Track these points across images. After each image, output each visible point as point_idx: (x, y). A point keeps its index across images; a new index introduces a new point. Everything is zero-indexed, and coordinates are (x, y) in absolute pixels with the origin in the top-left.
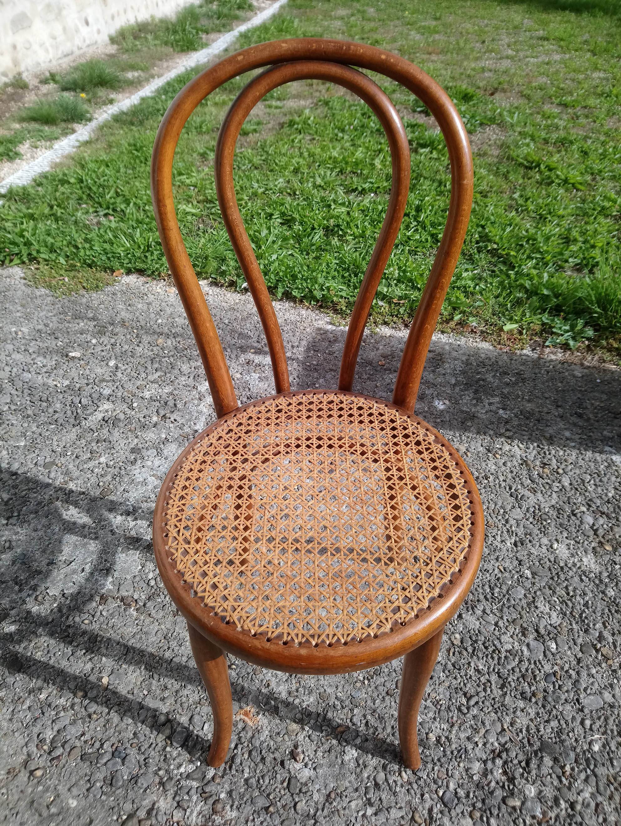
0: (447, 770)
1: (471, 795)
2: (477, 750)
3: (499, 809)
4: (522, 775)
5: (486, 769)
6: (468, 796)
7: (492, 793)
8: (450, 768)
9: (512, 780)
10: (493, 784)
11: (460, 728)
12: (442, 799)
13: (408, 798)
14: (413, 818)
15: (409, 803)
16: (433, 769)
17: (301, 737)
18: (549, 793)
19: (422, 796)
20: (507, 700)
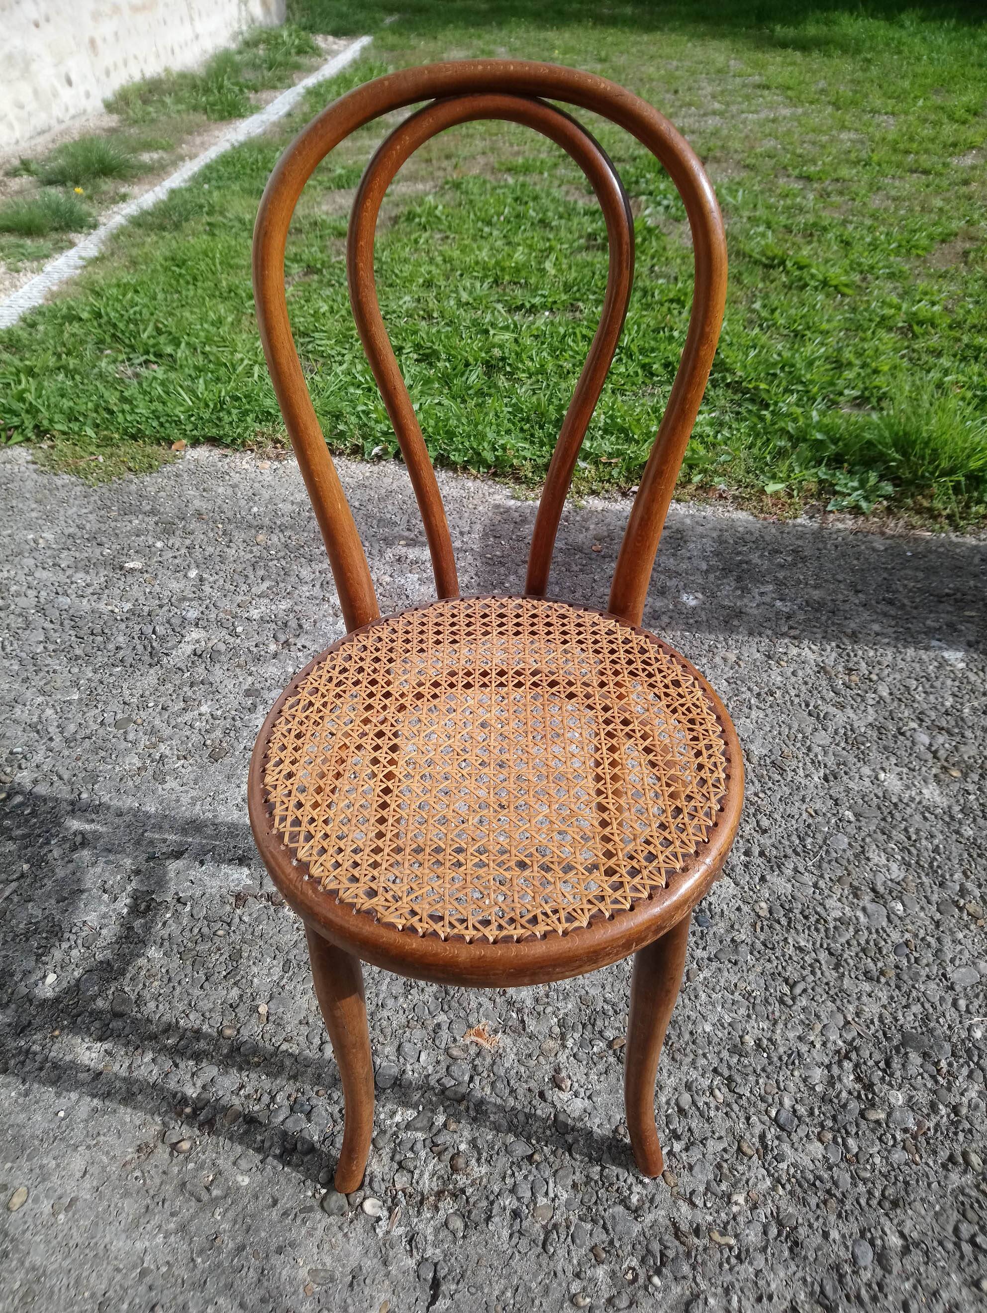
0: (777, 1082)
1: (817, 1112)
2: (814, 1052)
3: (857, 1125)
4: (883, 1079)
5: (832, 1077)
6: (811, 1113)
7: (844, 1106)
8: (781, 1078)
9: (869, 1087)
10: (844, 1094)
11: (786, 1025)
12: (776, 1120)
13: (729, 1123)
14: (740, 1150)
15: (731, 1130)
16: (757, 1083)
17: (562, 1058)
18: (922, 1097)
19: (748, 1119)
20: (846, 983)
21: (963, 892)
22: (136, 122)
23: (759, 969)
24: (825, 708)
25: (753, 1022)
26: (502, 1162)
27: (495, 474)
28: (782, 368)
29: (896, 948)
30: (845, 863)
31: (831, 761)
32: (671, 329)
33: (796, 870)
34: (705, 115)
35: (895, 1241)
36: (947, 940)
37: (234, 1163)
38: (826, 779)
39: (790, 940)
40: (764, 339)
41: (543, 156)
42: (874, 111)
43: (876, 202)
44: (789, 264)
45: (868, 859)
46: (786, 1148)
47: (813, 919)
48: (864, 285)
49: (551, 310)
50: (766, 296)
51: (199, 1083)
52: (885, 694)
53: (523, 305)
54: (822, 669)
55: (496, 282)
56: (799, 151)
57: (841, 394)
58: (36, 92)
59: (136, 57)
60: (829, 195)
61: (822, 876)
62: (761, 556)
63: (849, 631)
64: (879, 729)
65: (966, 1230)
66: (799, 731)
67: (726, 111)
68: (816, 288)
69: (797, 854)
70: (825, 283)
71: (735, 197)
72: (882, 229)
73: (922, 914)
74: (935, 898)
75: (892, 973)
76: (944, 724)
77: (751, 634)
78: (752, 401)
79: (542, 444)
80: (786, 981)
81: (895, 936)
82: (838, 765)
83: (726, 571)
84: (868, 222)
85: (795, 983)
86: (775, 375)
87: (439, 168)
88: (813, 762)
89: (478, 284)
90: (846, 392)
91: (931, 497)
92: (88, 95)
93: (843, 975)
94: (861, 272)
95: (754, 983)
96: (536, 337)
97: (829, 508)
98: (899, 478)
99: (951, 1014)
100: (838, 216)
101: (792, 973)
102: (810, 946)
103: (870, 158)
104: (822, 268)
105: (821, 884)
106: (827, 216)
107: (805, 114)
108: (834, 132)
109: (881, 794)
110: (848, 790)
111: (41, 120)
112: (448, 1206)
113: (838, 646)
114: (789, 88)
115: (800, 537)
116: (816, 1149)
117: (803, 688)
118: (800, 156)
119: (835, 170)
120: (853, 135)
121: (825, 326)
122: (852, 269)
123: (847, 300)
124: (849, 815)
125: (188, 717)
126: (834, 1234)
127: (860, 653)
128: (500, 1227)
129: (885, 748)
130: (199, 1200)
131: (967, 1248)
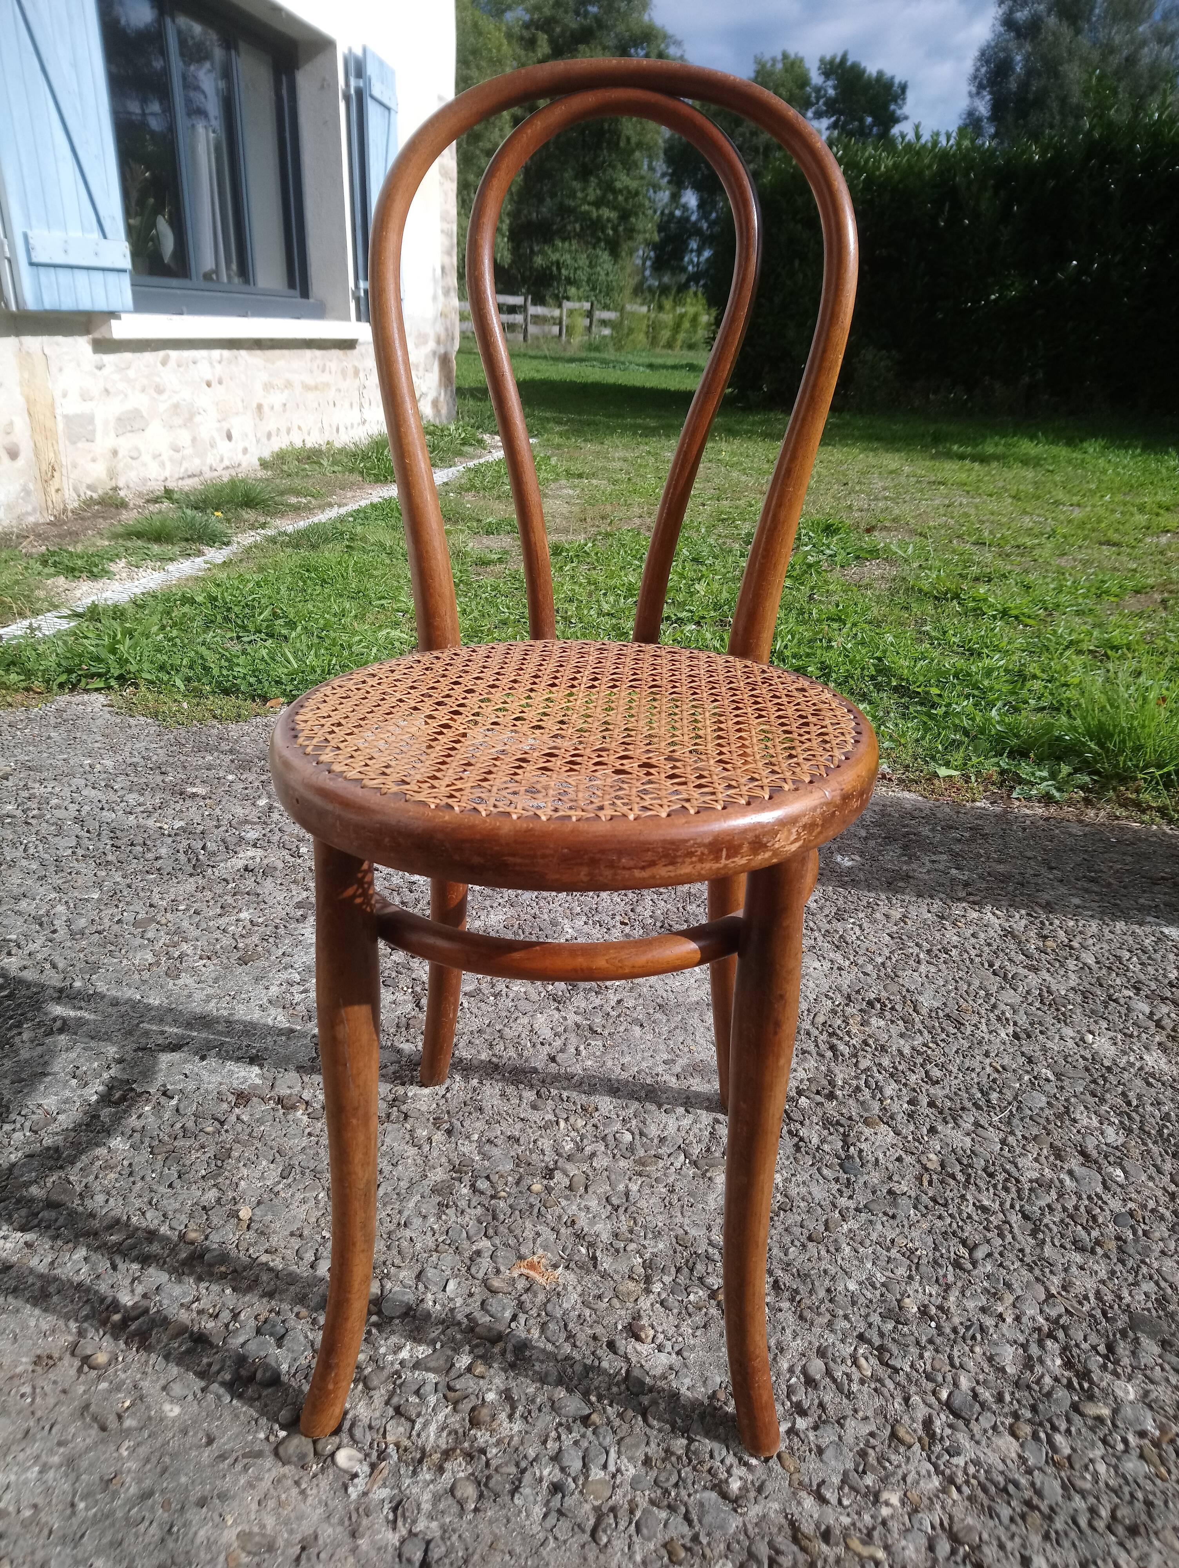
0: (950, 1357)
1: (1008, 1398)
2: (1003, 1327)
3: (1069, 1421)
4: (1103, 1366)
5: (1029, 1358)
6: (1000, 1399)
7: (1049, 1395)
8: (956, 1354)
9: (1085, 1375)
10: (1047, 1380)
11: (963, 1293)
12: (948, 1405)
13: (878, 1402)
14: (894, 1435)
15: (882, 1412)
16: (921, 1357)
17: (645, 1303)
18: (1164, 1394)
19: (906, 1400)
20: (1048, 1251)
22: (289, 475)
23: (925, 1226)
24: (1012, 969)
25: (916, 1285)
26: (545, 1421)
28: (956, 676)
29: (1116, 1218)
30: (1043, 1121)
31: (1022, 1020)
33: (977, 1124)
37: (164, 1388)
38: (1016, 1036)
39: (968, 1197)
40: (935, 654)
42: (1057, 503)
43: (1061, 563)
44: (964, 598)
45: (1075, 1121)
46: (962, 1438)
47: (1001, 1177)
48: (1049, 618)
49: (698, 624)
50: (938, 621)
51: (140, 1289)
52: (1091, 961)
54: (1009, 933)
57: (1025, 702)
58: (194, 440)
59: (299, 428)
60: (1008, 556)
61: (1012, 1133)
62: (933, 830)
63: (1043, 902)
64: (1083, 993)
66: (981, 988)
67: (898, 498)
68: (994, 617)
69: (978, 1107)
70: (1004, 613)
71: (904, 552)
72: (1068, 578)
73: (1151, 1184)
74: (1167, 1168)
75: (1112, 1245)
76: (1169, 994)
77: (919, 896)
78: (921, 702)
80: (964, 1242)
81: (1115, 1204)
82: (1032, 1024)
83: (889, 839)
84: (1052, 575)
85: (976, 1246)
86: (947, 682)
87: (593, 525)
88: (999, 1019)
90: (1031, 701)
91: (1137, 791)
92: (245, 451)
93: (1043, 1242)
94: (1045, 608)
95: (918, 1241)
97: (1014, 795)
98: (1098, 772)
100: (1019, 570)
101: (971, 1233)
102: (996, 1206)
103: (1055, 533)
104: (1001, 601)
105: (1011, 1139)
107: (982, 502)
108: (1014, 516)
109: (1089, 1056)
110: (1044, 1049)
111: (194, 465)
112: (458, 1468)
113: (1028, 914)
114: (965, 485)
115: (980, 817)
116: (1008, 1445)
117: (986, 949)
118: (976, 529)
119: (1015, 540)
121: (1004, 647)
122: (1036, 605)
123: (1030, 629)
124: (1047, 1073)
125: (222, 921)
127: (1057, 922)
128: (531, 1502)
129: (1093, 1012)
130: (103, 1429)
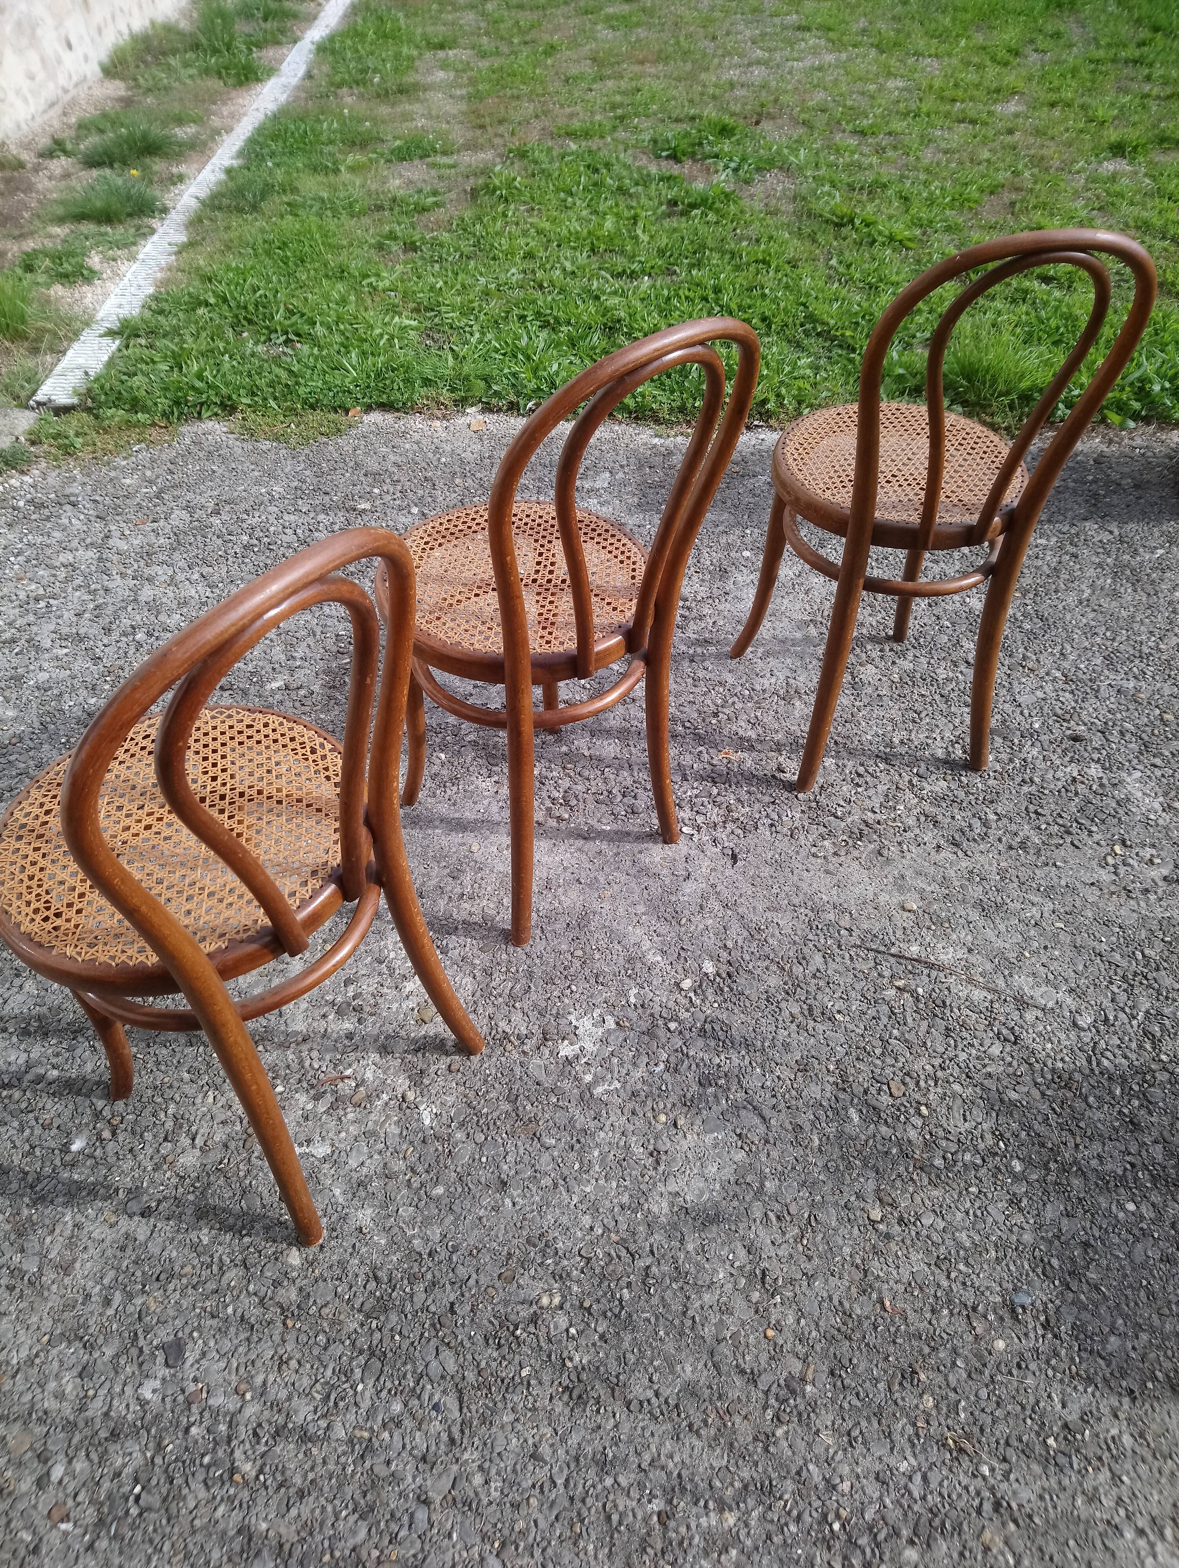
11: (917, 732)
15: (891, 781)
16: (904, 759)
17: (782, 758)
18: (1004, 757)
19: (900, 775)
20: (953, 709)
21: (1025, 658)
22: (149, 90)
23: (897, 707)
26: (757, 806)
27: (636, 418)
28: (863, 317)
32: (762, 288)
34: (750, 65)
35: (992, 817)
36: (1015, 684)
40: (844, 292)
41: (598, 117)
42: (918, 54)
43: (928, 156)
44: (857, 222)
46: (925, 784)
47: (929, 680)
48: (925, 238)
49: (650, 275)
50: (841, 253)
53: (624, 271)
55: (592, 250)
56: (849, 103)
57: (914, 337)
58: (43, 60)
59: (122, 11)
60: (884, 150)
65: (1032, 808)
67: (770, 59)
68: (884, 244)
70: (891, 238)
71: (796, 156)
72: (936, 183)
74: (1006, 662)
78: (840, 346)
79: (672, 392)
80: (915, 711)
84: (922, 177)
85: (921, 712)
86: (857, 323)
87: (496, 135)
89: (578, 254)
90: (918, 335)
91: (992, 415)
92: (86, 59)
94: (921, 226)
95: (895, 714)
96: (642, 300)
98: (967, 401)
99: (1019, 718)
100: (895, 172)
101: (918, 707)
102: (928, 693)
103: (919, 109)
104: (887, 225)
105: (932, 661)
106: (887, 173)
107: (849, 59)
108: (881, 80)
109: (967, 611)
110: (945, 610)
111: (50, 91)
112: (730, 826)
114: (830, 29)
116: (944, 784)
118: (851, 109)
119: (887, 123)
120: (900, 84)
121: (894, 278)
122: (914, 224)
123: (911, 253)
124: (948, 623)
126: (958, 817)
128: (764, 832)
131: (1033, 816)
